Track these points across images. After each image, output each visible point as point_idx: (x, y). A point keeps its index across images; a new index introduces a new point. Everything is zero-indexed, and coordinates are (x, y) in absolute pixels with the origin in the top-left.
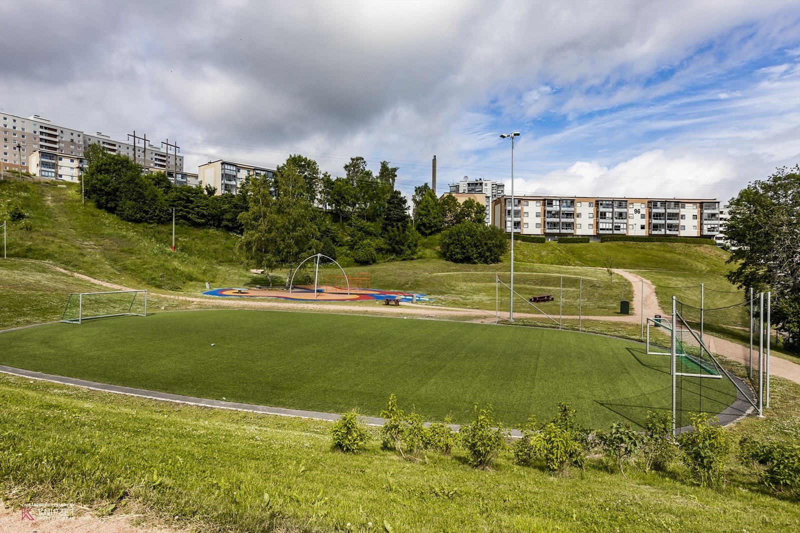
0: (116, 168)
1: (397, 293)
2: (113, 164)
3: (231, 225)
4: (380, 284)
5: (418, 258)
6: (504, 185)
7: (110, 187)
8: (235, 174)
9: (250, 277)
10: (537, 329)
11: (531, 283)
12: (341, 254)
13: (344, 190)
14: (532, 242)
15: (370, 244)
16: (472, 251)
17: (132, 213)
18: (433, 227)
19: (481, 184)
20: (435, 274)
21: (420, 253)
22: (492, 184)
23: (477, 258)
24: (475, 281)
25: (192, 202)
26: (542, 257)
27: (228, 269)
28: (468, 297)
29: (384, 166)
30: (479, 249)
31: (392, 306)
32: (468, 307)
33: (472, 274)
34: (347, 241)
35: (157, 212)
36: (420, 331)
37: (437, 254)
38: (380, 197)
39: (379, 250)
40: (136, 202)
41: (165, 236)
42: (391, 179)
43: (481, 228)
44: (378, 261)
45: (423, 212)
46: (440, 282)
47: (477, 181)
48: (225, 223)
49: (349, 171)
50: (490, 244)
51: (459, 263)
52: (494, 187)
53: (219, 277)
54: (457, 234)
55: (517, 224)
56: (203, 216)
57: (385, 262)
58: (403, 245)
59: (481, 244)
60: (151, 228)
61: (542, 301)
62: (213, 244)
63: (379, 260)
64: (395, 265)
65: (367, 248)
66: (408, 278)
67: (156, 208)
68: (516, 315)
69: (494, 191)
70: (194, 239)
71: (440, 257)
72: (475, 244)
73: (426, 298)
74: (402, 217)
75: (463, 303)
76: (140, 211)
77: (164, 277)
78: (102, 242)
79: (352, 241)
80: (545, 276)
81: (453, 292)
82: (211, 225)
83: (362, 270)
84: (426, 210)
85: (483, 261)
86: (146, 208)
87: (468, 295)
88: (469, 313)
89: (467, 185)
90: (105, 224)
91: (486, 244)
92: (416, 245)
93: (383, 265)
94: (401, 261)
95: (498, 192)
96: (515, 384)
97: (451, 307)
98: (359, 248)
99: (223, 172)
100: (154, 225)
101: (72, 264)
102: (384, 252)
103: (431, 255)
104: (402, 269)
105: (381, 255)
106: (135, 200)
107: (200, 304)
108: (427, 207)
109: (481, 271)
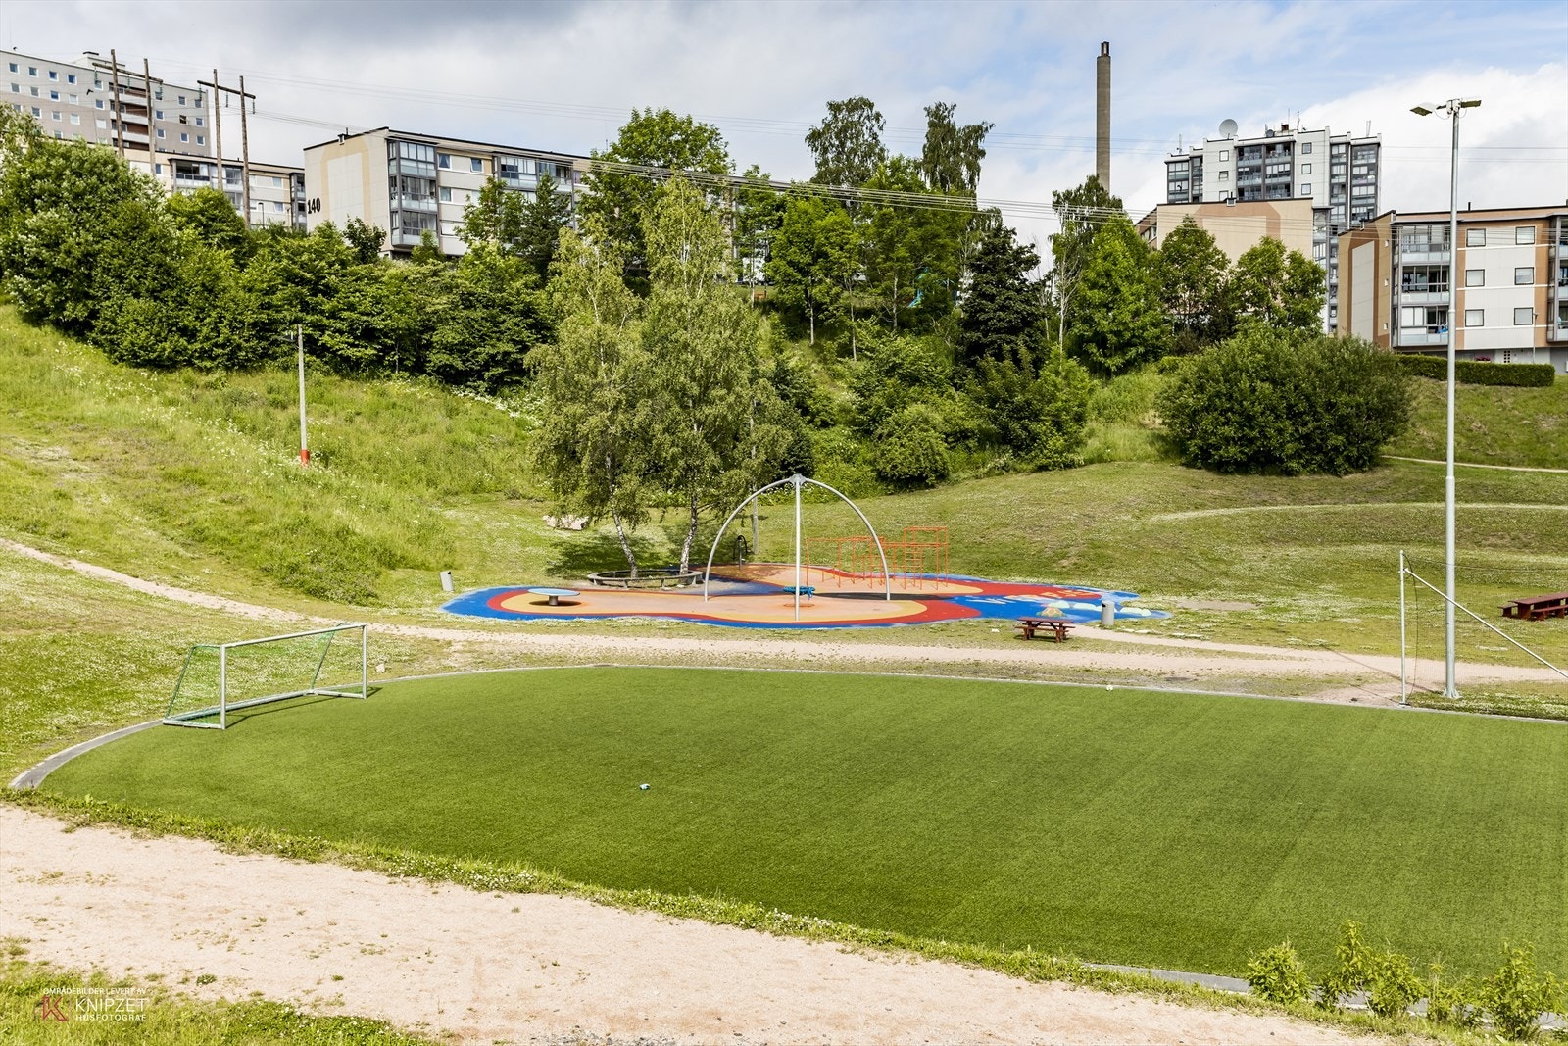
0: (81, 184)
1: (1036, 590)
2: (67, 172)
3: (459, 365)
4: (975, 556)
5: (1089, 462)
6: (1379, 145)
7: (68, 253)
8: (433, 174)
9: (555, 545)
10: (1545, 727)
11: (1500, 542)
12: (830, 454)
13: (823, 229)
14: (1501, 384)
15: (926, 421)
16: (1280, 432)
17: (147, 338)
18: (1129, 344)
19: (1288, 146)
20: (1155, 518)
21: (1093, 444)
22: (1332, 145)
23: (1298, 455)
24: (1295, 539)
25: (329, 292)
26: (1541, 439)
27: (477, 518)
28: (1281, 602)
29: (938, 120)
30: (1305, 424)
31: (1047, 644)
32: (1293, 640)
33: (1284, 515)
34: (844, 410)
35: (225, 331)
36: (1173, 733)
37: (1152, 444)
38: (943, 246)
39: (958, 437)
40: (156, 299)
41: (260, 412)
42: (964, 169)
43: (1310, 350)
44: (953, 476)
45: (1096, 295)
46: (1175, 546)
47: (1270, 134)
48: (437, 358)
49: (825, 151)
50: (1347, 405)
51: (1232, 473)
52: (1338, 156)
53: (461, 547)
54: (1225, 374)
55: (1436, 317)
56: (369, 335)
57: (977, 478)
58: (1035, 416)
59: (1312, 406)
60: (210, 386)
61: (1550, 615)
62: (412, 432)
63: (955, 471)
64: (1013, 488)
65: (917, 434)
66: (1066, 535)
67: (220, 319)
68: (1468, 672)
69: (1339, 169)
70: (350, 420)
71: (1165, 455)
72: (1290, 407)
73: (1138, 608)
74: (1024, 319)
75: (1270, 624)
76: (170, 331)
77: (319, 561)
78: (94, 448)
79: (863, 410)
80: (1556, 516)
81: (1226, 582)
82: (392, 366)
83: (905, 508)
84: (1104, 287)
85: (1320, 466)
86: (189, 320)
87: (1278, 594)
88: (1302, 666)
89: (1234, 155)
90: (72, 383)
91: (1330, 406)
92: (1079, 419)
93: (973, 489)
94: (1034, 471)
95: (1356, 171)
96: (1506, 899)
97: (1234, 640)
98: (890, 435)
99: (394, 171)
100: (216, 376)
101: (51, 530)
102: (972, 443)
103: (1134, 450)
104: (1039, 503)
105: (963, 455)
106: (153, 294)
107: (470, 648)
108: (1109, 276)
109: (1312, 502)
